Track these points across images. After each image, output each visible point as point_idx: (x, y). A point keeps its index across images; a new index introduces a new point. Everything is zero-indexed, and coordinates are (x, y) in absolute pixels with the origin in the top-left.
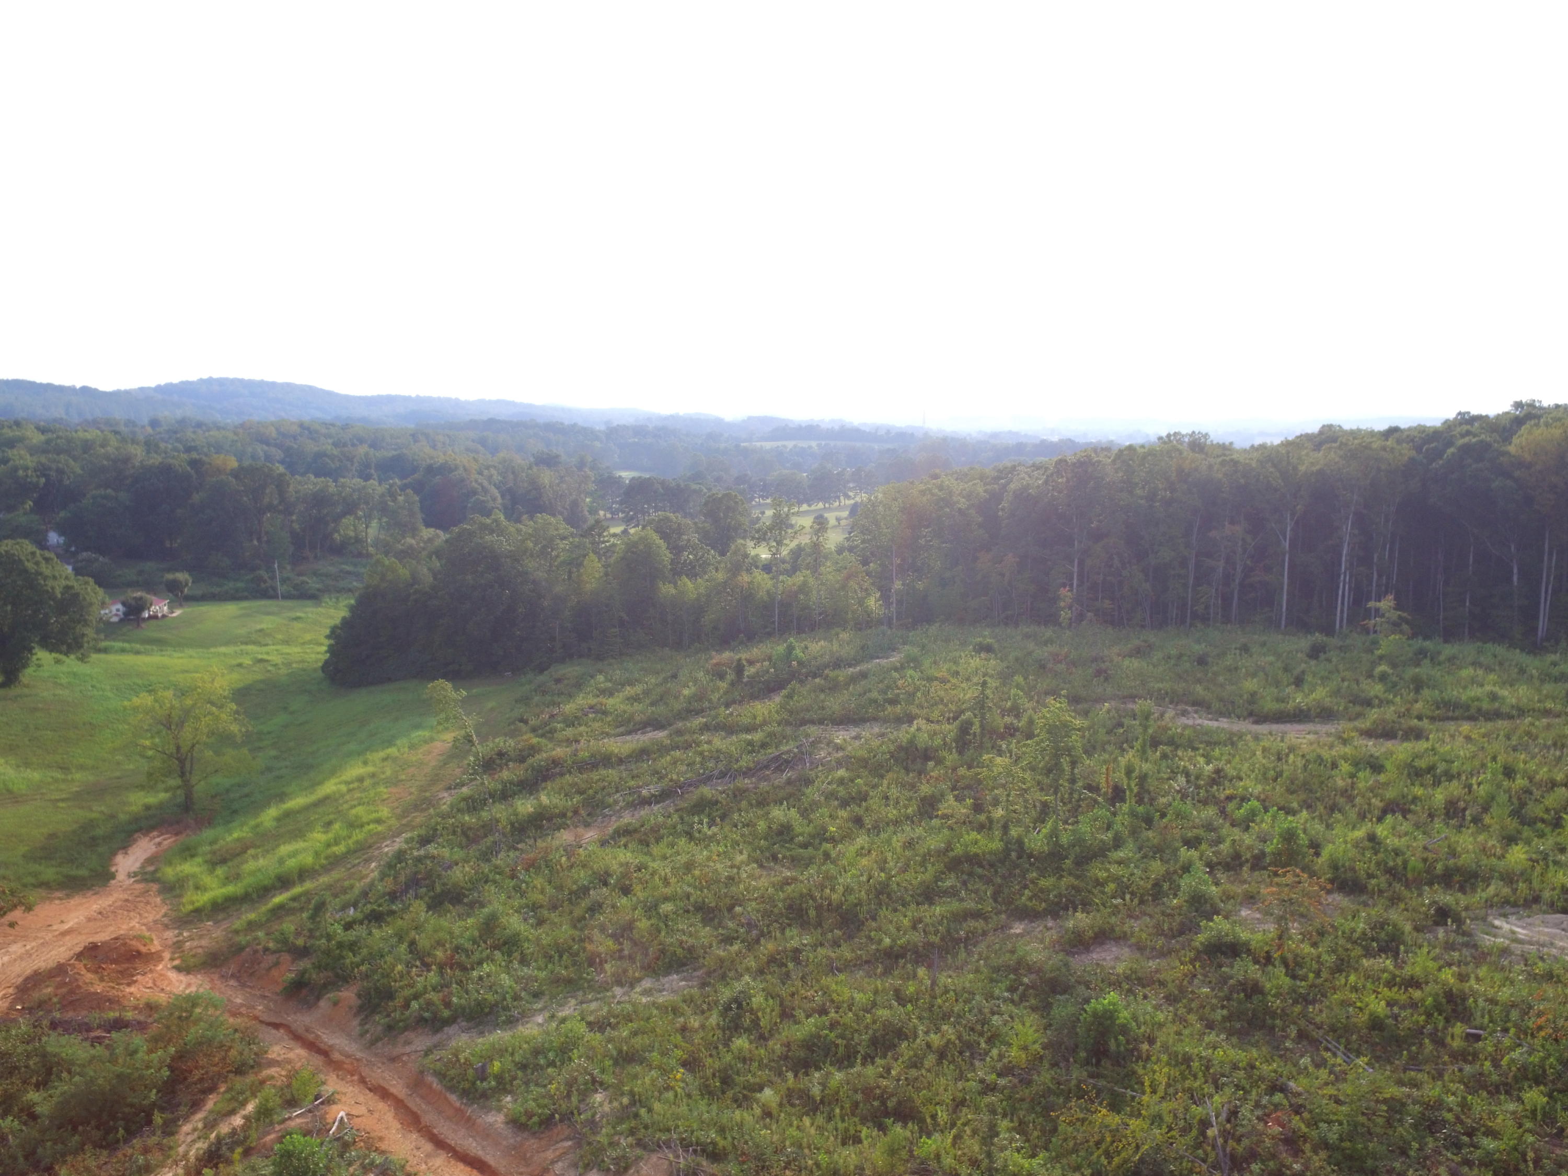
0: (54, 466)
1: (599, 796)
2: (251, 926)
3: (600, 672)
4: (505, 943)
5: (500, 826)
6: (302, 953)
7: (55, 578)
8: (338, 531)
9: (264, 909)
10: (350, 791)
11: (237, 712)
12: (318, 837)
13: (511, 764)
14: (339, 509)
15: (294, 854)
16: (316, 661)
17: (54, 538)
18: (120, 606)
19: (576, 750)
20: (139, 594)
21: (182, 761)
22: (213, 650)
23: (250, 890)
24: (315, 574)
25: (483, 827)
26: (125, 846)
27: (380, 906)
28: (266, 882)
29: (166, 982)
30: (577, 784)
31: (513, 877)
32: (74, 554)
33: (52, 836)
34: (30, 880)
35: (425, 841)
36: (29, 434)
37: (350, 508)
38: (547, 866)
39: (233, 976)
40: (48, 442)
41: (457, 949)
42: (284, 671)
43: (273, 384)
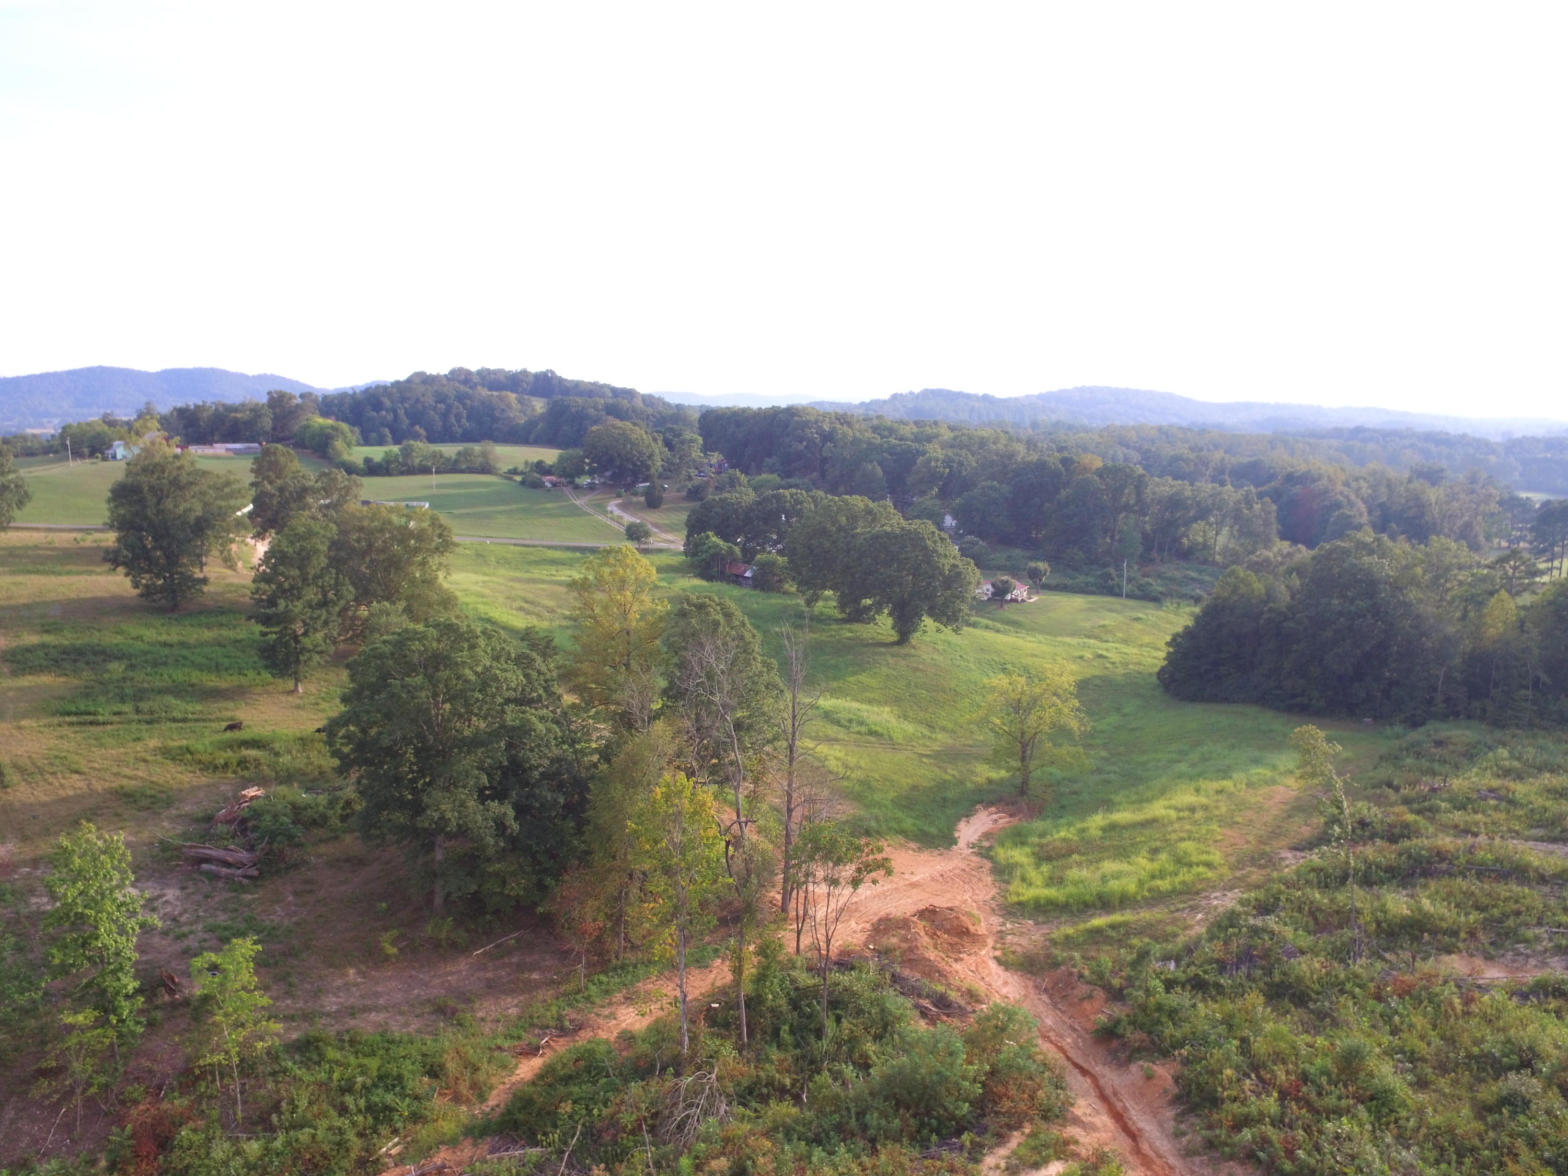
0: (957, 459)
1: (1511, 922)
2: (1068, 942)
3: (1504, 744)
4: (1372, 1098)
5: (1361, 921)
6: (1117, 995)
7: (946, 556)
8: (1188, 536)
9: (1082, 927)
10: (1179, 819)
11: (1078, 710)
12: (1142, 863)
13: (1378, 842)
14: (1191, 513)
15: (1117, 876)
16: (1153, 666)
17: (949, 521)
18: (990, 587)
19: (1473, 846)
20: (1005, 578)
21: (1024, 746)
22: (1059, 639)
23: (1071, 900)
24: (1160, 576)
25: (1337, 912)
26: (968, 814)
27: (1205, 972)
28: (1087, 898)
29: (987, 971)
30: (1473, 894)
31: (1379, 998)
32: (962, 536)
33: (914, 788)
34: (894, 825)
35: (1264, 909)
36: (942, 431)
37: (1203, 513)
38: (1430, 1002)
39: (1046, 990)
40: (955, 438)
41: (1305, 1078)
42: (1120, 670)
43: (1137, 392)
